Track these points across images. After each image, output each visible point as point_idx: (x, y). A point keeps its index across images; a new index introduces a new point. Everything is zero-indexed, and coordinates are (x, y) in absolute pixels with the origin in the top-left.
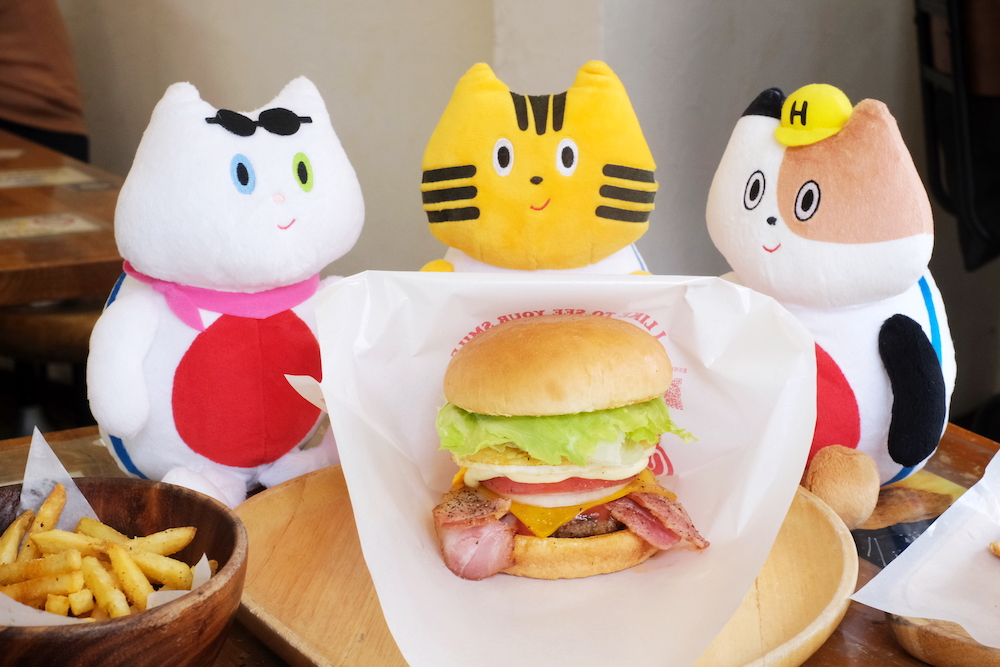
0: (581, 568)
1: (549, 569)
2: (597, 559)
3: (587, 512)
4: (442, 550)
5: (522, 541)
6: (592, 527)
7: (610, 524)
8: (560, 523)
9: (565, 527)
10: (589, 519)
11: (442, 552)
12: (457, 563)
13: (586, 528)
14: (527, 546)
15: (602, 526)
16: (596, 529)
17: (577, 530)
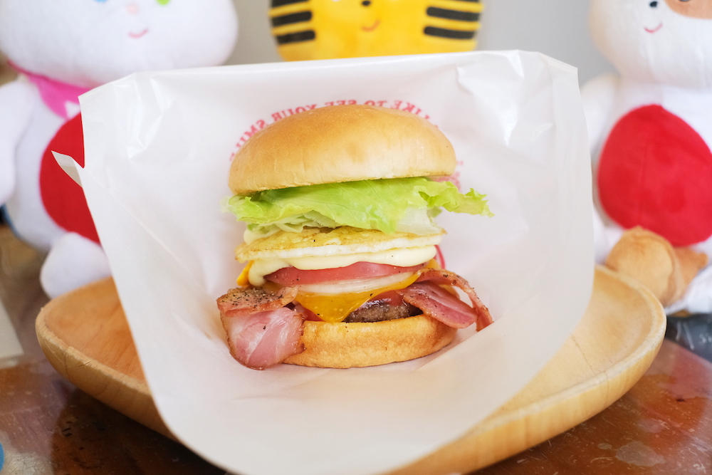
0: (375, 354)
1: (341, 355)
2: (391, 345)
3: (379, 297)
4: (229, 340)
5: (311, 327)
6: (385, 312)
7: (403, 309)
8: (351, 309)
9: (356, 313)
10: (380, 304)
11: (228, 341)
12: (243, 351)
13: (377, 313)
14: (317, 333)
15: (394, 311)
16: (388, 315)
17: (369, 315)
